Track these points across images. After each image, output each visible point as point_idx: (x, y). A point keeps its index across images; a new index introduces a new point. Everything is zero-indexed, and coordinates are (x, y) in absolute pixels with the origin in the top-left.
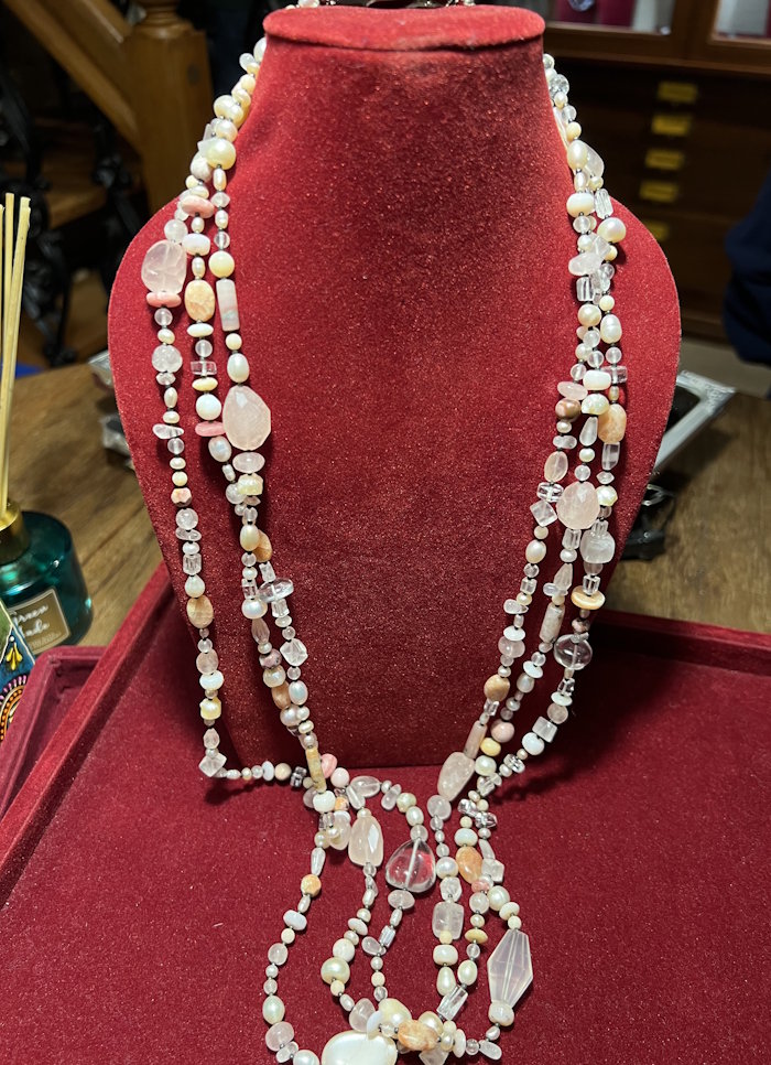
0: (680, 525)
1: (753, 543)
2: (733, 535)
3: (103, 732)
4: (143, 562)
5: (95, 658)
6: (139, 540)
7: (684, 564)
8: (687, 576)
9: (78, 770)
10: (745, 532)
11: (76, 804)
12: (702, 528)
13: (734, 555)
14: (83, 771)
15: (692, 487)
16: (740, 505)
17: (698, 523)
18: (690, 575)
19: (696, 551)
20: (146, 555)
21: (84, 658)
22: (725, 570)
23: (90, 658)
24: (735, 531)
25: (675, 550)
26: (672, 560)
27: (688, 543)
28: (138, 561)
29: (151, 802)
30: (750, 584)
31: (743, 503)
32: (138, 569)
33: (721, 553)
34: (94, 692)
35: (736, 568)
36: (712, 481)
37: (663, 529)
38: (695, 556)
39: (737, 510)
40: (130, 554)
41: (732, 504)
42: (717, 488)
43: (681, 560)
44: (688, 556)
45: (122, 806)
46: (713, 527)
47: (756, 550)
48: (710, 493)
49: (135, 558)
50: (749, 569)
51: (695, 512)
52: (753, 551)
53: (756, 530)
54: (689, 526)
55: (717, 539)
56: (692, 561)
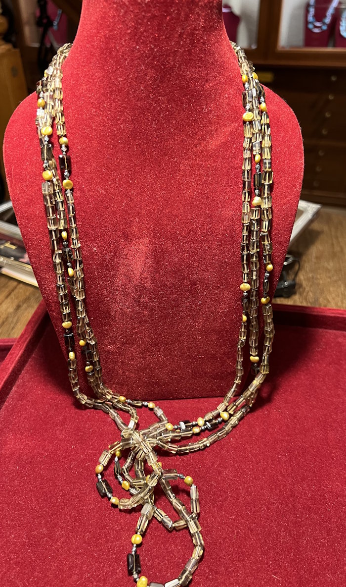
0: (302, 277)
1: (340, 282)
2: (329, 280)
3: (20, 376)
4: (15, 321)
5: (12, 343)
6: (11, 310)
7: (307, 296)
8: (309, 302)
9: (8, 395)
10: (335, 278)
11: (8, 411)
12: (313, 277)
13: (331, 289)
14: (11, 395)
15: (304, 258)
16: (331, 265)
17: (311, 275)
18: (311, 301)
19: (312, 289)
20: (16, 317)
21: (6, 344)
22: (328, 297)
23: (9, 344)
24: (330, 278)
25: (301, 290)
26: (301, 294)
27: (307, 286)
28: (12, 321)
29: (48, 407)
30: (342, 303)
31: (331, 264)
32: (12, 325)
33: (325, 289)
34: (15, 355)
35: (334, 295)
36: (314, 255)
37: (294, 280)
38: (311, 291)
39: (329, 267)
40: (7, 318)
41: (326, 264)
42: (317, 258)
43: (305, 294)
44: (308, 292)
45: (33, 411)
46: (319, 277)
47: (342, 286)
48: (314, 260)
49: (10, 320)
50: (340, 295)
51: (308, 271)
52: (340, 286)
53: (340, 276)
54: (306, 277)
55: (321, 282)
56: (311, 294)
